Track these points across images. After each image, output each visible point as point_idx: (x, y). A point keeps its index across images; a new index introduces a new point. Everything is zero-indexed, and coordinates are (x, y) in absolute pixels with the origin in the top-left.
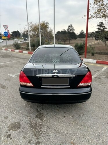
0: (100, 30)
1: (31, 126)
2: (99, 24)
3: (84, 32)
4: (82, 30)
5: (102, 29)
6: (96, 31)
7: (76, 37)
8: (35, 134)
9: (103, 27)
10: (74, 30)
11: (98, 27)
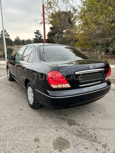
0: (37, 38)
1: (76, 135)
2: (36, 32)
3: (20, 39)
4: (17, 37)
5: (39, 36)
6: (34, 38)
7: (13, 43)
8: (91, 141)
9: (40, 35)
10: (9, 36)
11: (35, 35)
